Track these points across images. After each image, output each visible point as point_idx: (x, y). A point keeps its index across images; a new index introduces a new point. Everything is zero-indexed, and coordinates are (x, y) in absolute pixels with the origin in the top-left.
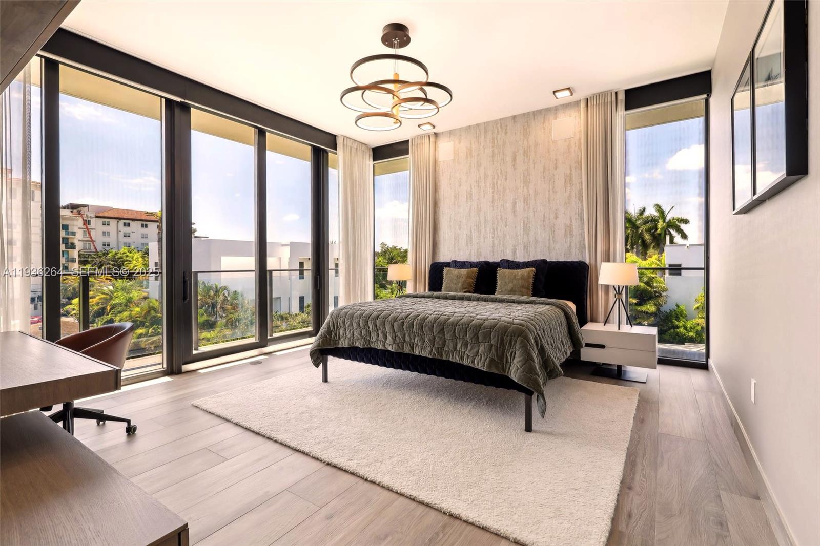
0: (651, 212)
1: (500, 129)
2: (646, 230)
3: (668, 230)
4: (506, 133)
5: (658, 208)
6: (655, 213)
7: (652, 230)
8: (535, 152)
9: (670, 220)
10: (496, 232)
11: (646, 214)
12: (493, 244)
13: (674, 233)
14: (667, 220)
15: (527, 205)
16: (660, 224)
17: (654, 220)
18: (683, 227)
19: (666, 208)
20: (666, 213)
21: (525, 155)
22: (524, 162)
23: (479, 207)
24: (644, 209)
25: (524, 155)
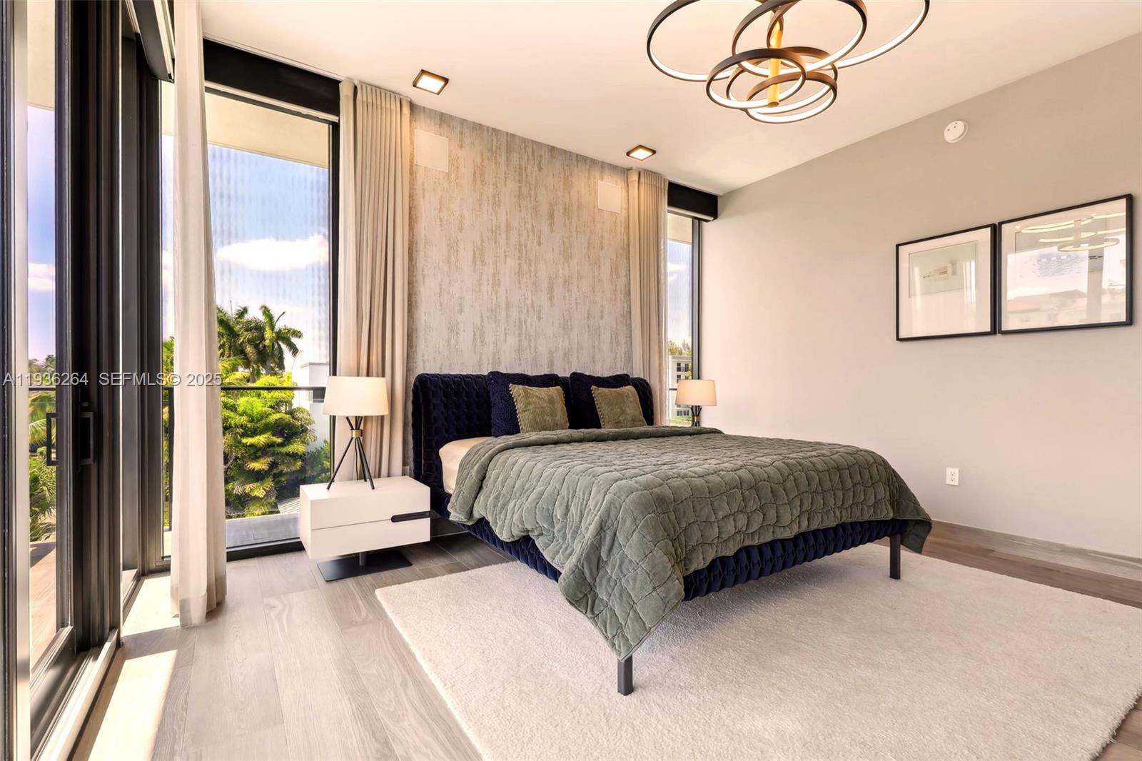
0: (255, 314)
1: (531, 157)
2: (248, 340)
3: (277, 343)
4: (540, 169)
5: (266, 311)
6: (261, 317)
7: (257, 341)
8: (578, 216)
9: (280, 330)
10: (524, 327)
11: (248, 317)
12: (519, 345)
13: (284, 347)
14: (277, 329)
15: (568, 291)
16: (268, 334)
17: (259, 328)
18: (294, 340)
19: (275, 312)
20: (275, 319)
21: (566, 214)
22: (565, 226)
23: (497, 278)
24: (245, 311)
25: (564, 214)
